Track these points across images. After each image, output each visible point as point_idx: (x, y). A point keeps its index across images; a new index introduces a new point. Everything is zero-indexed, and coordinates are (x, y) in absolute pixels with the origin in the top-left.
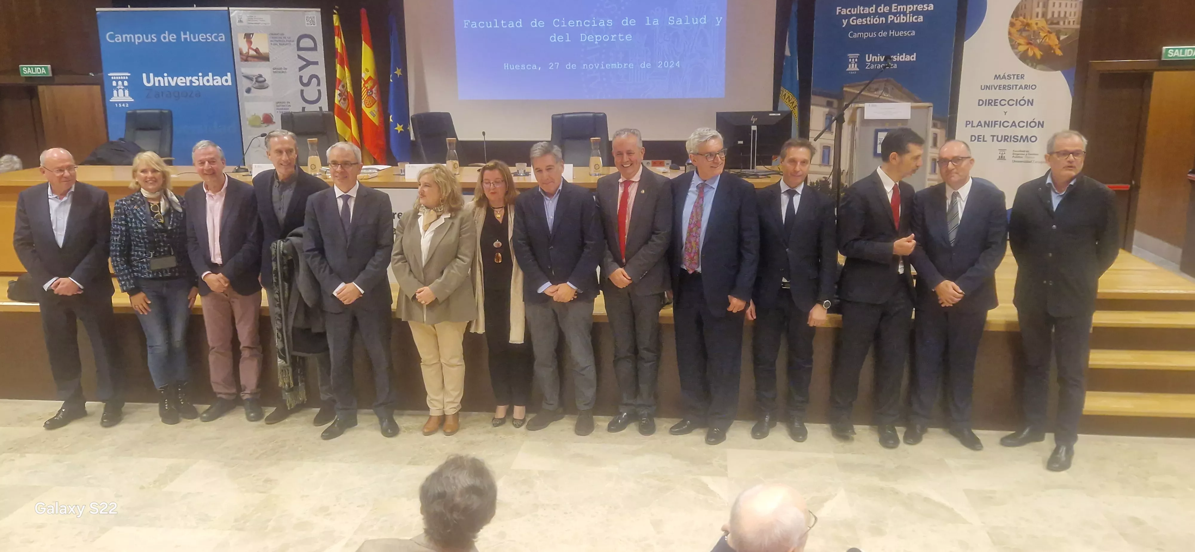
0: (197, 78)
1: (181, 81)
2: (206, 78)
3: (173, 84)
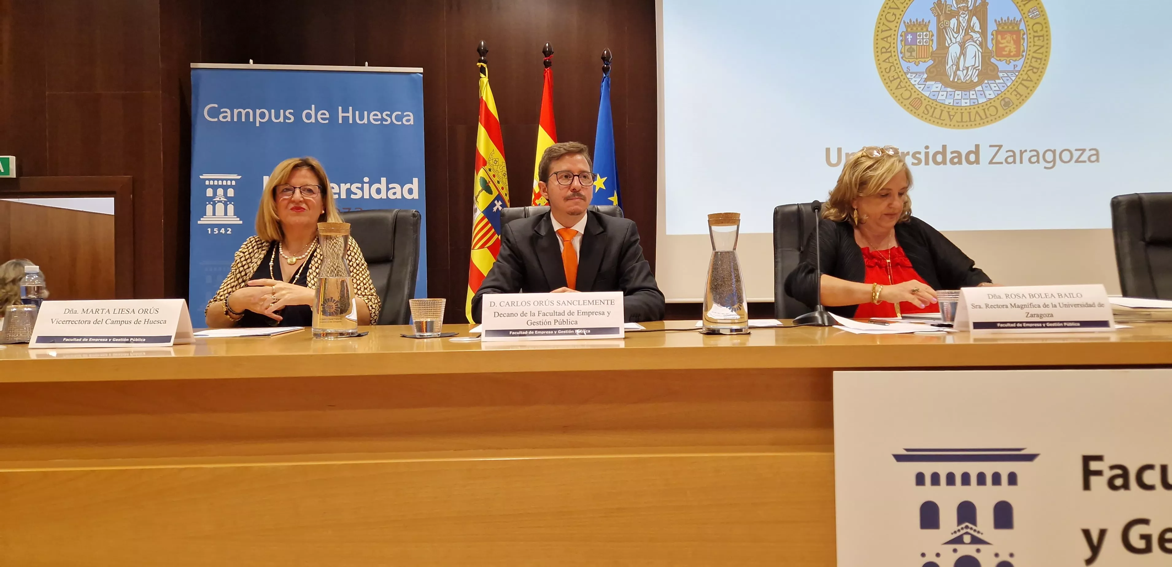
0: (359, 185)
2: (375, 186)
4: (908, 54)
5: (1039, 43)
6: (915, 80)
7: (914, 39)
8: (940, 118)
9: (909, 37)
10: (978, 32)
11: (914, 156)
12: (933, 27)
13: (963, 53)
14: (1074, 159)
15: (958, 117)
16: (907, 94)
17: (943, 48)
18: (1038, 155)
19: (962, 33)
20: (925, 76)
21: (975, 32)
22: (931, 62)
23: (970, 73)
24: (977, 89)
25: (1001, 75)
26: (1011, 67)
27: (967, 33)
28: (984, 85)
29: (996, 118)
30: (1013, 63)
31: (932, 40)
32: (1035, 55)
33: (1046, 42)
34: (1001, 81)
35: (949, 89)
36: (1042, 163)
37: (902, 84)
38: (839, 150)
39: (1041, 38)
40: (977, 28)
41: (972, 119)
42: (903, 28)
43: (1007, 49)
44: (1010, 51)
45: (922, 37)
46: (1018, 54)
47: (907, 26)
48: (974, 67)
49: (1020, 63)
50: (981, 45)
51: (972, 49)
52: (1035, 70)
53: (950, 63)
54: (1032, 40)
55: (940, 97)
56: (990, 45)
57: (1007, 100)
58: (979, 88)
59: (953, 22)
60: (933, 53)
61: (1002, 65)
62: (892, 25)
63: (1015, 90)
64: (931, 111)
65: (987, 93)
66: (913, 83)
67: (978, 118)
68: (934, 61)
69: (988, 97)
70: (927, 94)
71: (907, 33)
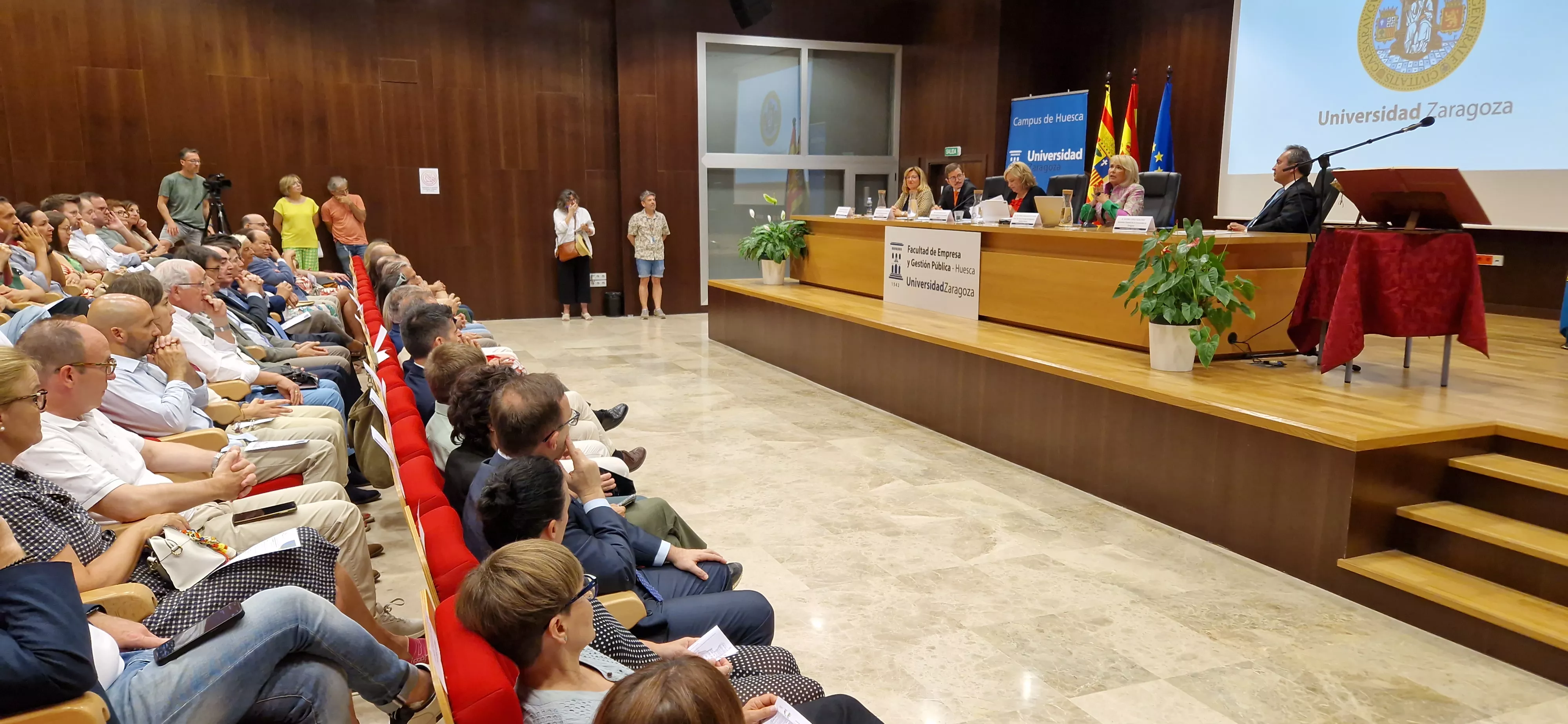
0: (1059, 153)
1: (1050, 156)
2: (1066, 153)
3: (1045, 159)
4: (1379, 36)
5: (1476, 14)
6: (1382, 56)
7: (1385, 23)
8: (1395, 84)
9: (1382, 22)
10: (1431, 11)
11: (1375, 115)
12: (1399, 13)
13: (1418, 30)
14: (1492, 110)
15: (1408, 82)
16: (1375, 67)
17: (1404, 27)
18: (1463, 110)
19: (1419, 14)
20: (1389, 51)
21: (1428, 11)
22: (1394, 40)
23: (1421, 46)
24: (1424, 58)
25: (1443, 44)
26: (1452, 37)
27: (1423, 13)
28: (1430, 55)
29: (1436, 80)
30: (1454, 34)
31: (1397, 22)
32: (1472, 25)
33: (1481, 12)
34: (1443, 50)
35: (1405, 60)
36: (1466, 116)
37: (1373, 60)
38: (1328, 112)
39: (1478, 10)
40: (1431, 9)
41: (1419, 83)
42: (1378, 16)
43: (1451, 23)
44: (1453, 24)
45: (1391, 21)
46: (1459, 25)
47: (1382, 13)
48: (1425, 41)
49: (1459, 33)
50: (1432, 22)
51: (1425, 26)
52: (1470, 38)
53: (1408, 39)
54: (1470, 13)
55: (1398, 67)
56: (1439, 21)
57: (1446, 65)
58: (1426, 57)
59: (1414, 4)
60: (1396, 33)
61: (1445, 36)
62: (1371, 14)
63: (1453, 56)
64: (1390, 78)
65: (1432, 60)
66: (1381, 57)
67: (1423, 81)
68: (1397, 38)
69: (1433, 63)
70: (1389, 65)
71: (1380, 20)
